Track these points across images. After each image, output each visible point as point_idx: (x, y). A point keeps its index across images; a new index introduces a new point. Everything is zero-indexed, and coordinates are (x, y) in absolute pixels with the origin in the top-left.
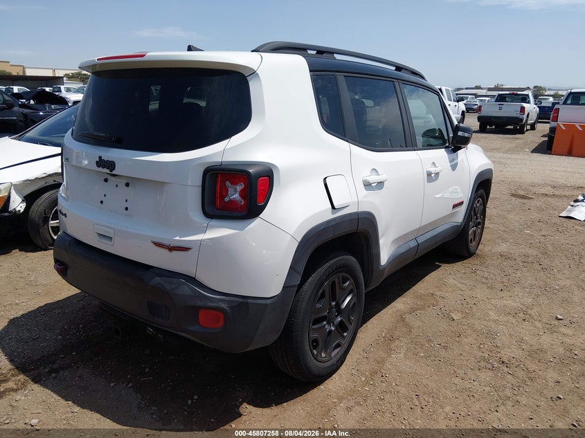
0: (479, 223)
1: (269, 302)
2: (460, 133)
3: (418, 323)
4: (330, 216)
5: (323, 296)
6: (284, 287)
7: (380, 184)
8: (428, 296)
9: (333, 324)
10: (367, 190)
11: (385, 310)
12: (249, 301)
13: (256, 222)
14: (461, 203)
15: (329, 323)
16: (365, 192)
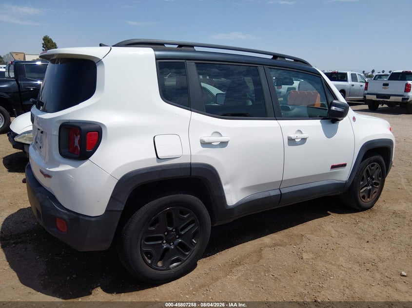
0: (376, 184)
1: (93, 219)
2: (333, 108)
3: (271, 256)
4: (155, 163)
5: (156, 221)
6: (106, 210)
7: (224, 144)
8: (297, 236)
9: (173, 244)
10: (203, 147)
11: (253, 241)
12: (81, 217)
13: (87, 163)
14: (344, 165)
15: (168, 242)
16: (201, 148)
